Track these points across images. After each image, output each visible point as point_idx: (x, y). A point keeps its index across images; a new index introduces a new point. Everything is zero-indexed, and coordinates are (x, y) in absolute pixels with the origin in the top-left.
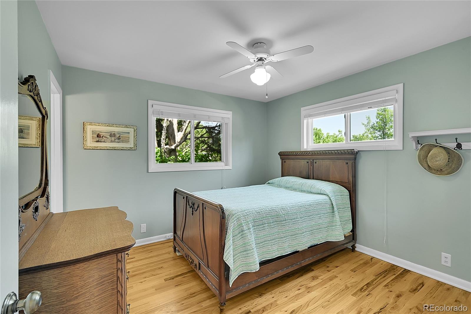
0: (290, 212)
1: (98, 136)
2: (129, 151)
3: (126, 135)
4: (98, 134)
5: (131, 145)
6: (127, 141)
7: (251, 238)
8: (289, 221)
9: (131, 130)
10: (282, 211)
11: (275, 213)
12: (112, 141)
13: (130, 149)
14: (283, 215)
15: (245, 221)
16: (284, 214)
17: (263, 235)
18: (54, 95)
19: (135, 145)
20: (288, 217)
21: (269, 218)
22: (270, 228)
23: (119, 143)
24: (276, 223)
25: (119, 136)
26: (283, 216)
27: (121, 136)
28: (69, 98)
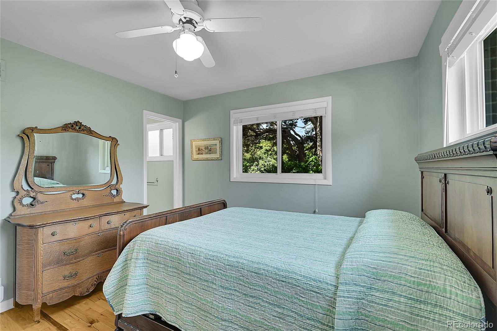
0: (202, 265)
1: (199, 150)
2: (216, 161)
3: (214, 147)
4: (199, 148)
5: (217, 155)
6: (216, 153)
7: (133, 271)
8: (196, 279)
9: (217, 142)
10: (190, 257)
11: (178, 255)
12: (206, 153)
13: (217, 159)
14: (187, 263)
15: (138, 248)
16: (189, 264)
17: (156, 278)
18: (176, 124)
19: (221, 155)
20: (195, 270)
21: (167, 258)
22: (166, 274)
23: (210, 155)
24: (175, 271)
25: (211, 148)
26: (188, 265)
27: (212, 148)
28: (186, 124)
